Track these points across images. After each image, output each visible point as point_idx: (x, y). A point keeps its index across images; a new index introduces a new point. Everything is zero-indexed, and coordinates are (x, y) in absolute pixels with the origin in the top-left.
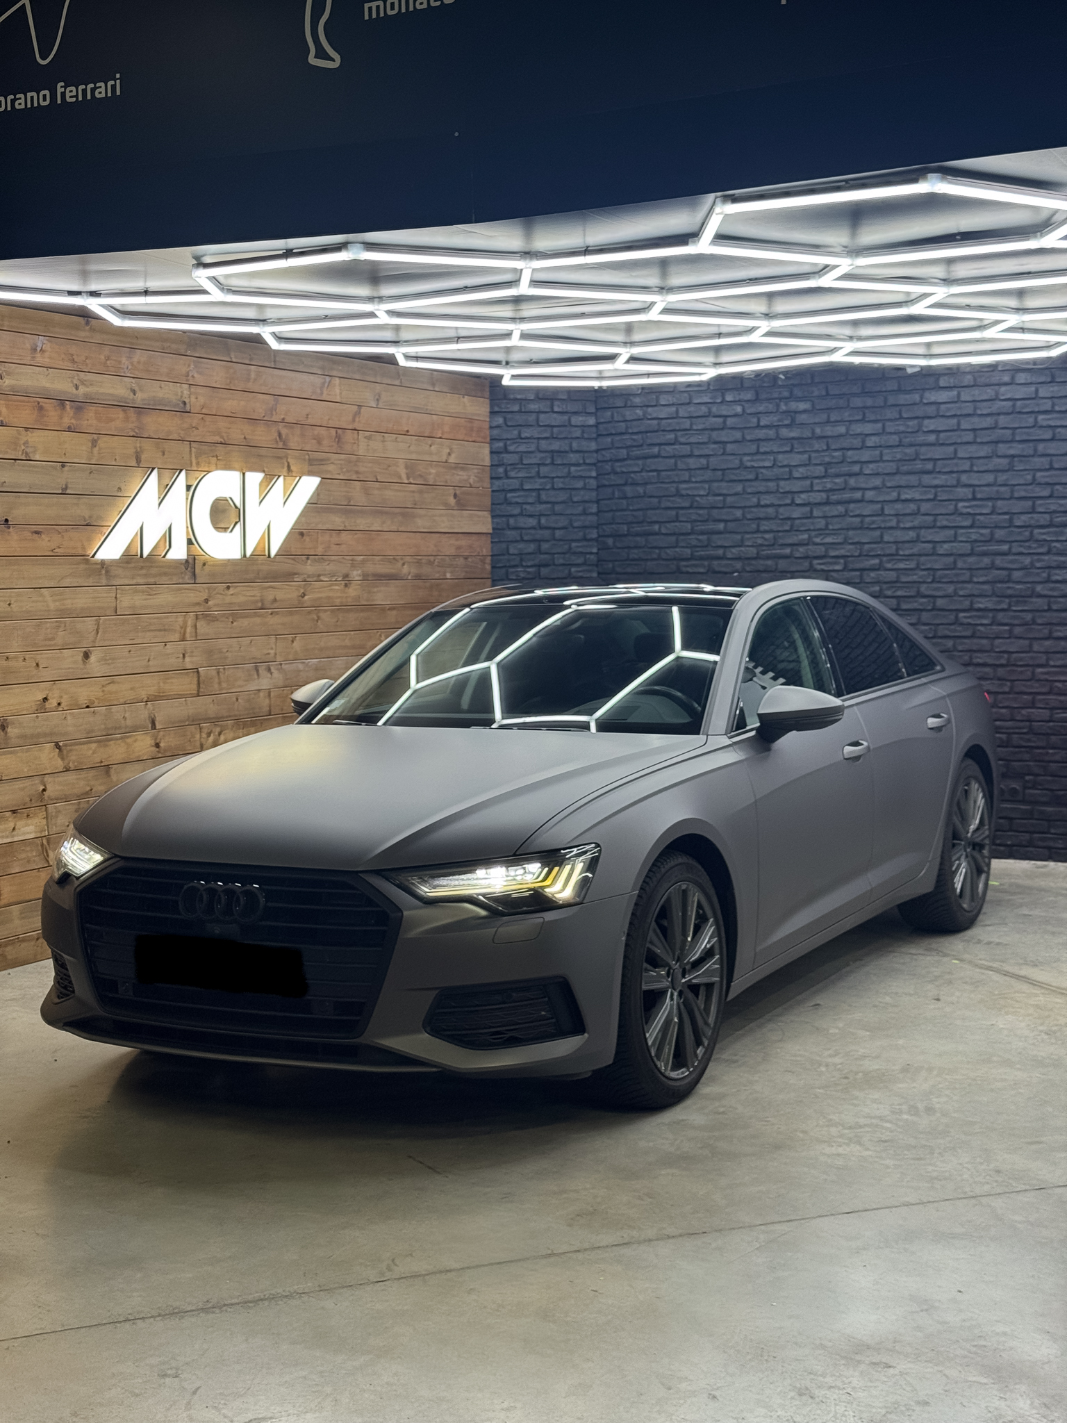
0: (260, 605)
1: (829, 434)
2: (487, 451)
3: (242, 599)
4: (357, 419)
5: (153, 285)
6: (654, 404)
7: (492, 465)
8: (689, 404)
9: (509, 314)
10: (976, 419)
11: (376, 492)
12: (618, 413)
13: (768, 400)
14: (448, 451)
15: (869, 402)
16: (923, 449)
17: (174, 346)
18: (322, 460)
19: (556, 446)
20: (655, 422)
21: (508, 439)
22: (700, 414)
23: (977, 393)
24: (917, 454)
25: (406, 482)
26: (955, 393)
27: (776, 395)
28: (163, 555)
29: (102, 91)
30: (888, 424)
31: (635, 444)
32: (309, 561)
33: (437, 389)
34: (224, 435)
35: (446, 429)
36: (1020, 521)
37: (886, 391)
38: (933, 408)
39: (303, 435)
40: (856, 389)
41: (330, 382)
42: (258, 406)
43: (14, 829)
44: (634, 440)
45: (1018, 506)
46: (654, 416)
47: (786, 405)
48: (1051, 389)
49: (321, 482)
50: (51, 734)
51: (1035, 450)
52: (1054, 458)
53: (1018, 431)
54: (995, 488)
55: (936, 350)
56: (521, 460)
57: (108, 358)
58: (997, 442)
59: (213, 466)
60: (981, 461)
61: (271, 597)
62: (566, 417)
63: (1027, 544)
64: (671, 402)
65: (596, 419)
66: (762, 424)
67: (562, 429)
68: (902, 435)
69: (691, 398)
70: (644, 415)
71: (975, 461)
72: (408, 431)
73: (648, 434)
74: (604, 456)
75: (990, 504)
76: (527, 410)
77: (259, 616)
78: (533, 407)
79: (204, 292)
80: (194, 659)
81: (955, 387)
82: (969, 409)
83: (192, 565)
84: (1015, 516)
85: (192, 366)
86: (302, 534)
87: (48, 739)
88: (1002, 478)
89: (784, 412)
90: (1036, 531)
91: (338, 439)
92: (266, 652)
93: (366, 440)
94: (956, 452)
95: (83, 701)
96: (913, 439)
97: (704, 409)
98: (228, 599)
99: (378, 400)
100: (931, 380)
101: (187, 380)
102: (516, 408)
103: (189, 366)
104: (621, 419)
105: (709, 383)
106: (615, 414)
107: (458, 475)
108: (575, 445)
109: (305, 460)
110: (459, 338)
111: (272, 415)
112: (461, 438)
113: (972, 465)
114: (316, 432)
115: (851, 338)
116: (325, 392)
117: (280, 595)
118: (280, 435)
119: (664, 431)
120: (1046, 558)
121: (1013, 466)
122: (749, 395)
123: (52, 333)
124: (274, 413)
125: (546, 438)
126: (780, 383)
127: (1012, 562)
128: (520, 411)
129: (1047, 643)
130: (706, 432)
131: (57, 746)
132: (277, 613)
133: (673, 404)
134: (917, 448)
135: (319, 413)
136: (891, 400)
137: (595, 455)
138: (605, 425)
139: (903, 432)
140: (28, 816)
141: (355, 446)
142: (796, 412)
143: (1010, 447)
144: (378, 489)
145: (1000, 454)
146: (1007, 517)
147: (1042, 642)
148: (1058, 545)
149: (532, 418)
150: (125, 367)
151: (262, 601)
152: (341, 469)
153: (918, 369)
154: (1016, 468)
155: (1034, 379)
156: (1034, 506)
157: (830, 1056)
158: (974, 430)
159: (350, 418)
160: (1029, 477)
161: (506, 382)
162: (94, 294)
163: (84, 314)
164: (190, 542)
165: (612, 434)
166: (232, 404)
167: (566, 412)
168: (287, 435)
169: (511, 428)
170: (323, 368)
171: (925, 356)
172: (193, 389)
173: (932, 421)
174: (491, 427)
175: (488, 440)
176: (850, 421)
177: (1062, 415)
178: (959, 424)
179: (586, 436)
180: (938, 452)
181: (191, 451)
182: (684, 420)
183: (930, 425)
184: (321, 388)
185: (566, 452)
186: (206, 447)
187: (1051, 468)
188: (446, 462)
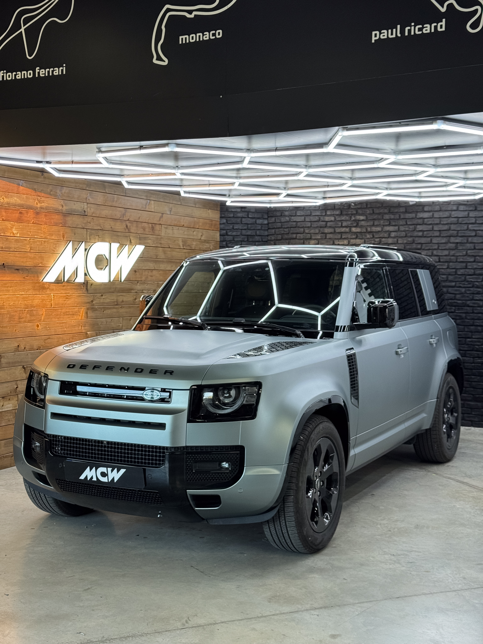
0: (116, 303)
1: (374, 231)
2: (218, 234)
3: (108, 300)
4: (161, 220)
5: (76, 159)
6: (294, 215)
7: (220, 241)
8: (310, 215)
9: (235, 175)
10: (441, 226)
11: (169, 253)
12: (278, 218)
13: (347, 215)
14: (201, 234)
15: (392, 217)
16: (417, 239)
17: (81, 186)
18: (145, 238)
19: (249, 233)
20: (295, 223)
21: (228, 229)
22: (315, 220)
23: (441, 214)
24: (414, 241)
25: (182, 248)
26: (431, 214)
27: (350, 213)
28: (73, 280)
29: (57, 71)
30: (401, 227)
31: (285, 233)
32: (138, 284)
33: (197, 206)
34: (102, 226)
35: (201, 224)
36: (460, 272)
37: (400, 212)
38: (422, 220)
39: (137, 227)
40: (386, 211)
41: (150, 202)
42: (118, 213)
43: (3, 405)
44: (285, 231)
45: (459, 266)
46: (294, 220)
47: (354, 217)
48: (475, 213)
49: (145, 248)
50: (21, 362)
51: (467, 240)
52: (476, 245)
53: (460, 232)
54: (449, 257)
55: (423, 195)
56: (234, 239)
57: (51, 191)
58: (450, 236)
59: (97, 240)
60: (442, 245)
61: (121, 300)
62: (254, 220)
63: (463, 283)
64: (302, 215)
65: (268, 221)
66: (343, 225)
67: (253, 225)
68: (407, 232)
69: (311, 213)
70: (290, 220)
71: (440, 245)
72: (183, 225)
73: (292, 229)
74: (271, 238)
75: (446, 264)
76: (237, 216)
77: (115, 308)
78: (240, 215)
79: (100, 163)
80: (86, 328)
81: (431, 211)
82: (437, 221)
83: (86, 284)
84: (458, 270)
85: (89, 195)
86: (135, 271)
87: (20, 364)
88: (452, 252)
89: (354, 220)
90: (468, 277)
91: (153, 228)
92: (118, 325)
93: (165, 229)
94: (431, 240)
95: (35, 347)
96: (412, 234)
97: (317, 218)
98: (102, 301)
99: (171, 211)
100: (421, 208)
101: (86, 201)
102: (232, 215)
103: (87, 194)
104: (279, 221)
105: (319, 206)
106: (277, 219)
107: (205, 245)
108: (258, 233)
109: (137, 238)
110: (210, 184)
111: (124, 217)
112: (207, 229)
113: (438, 247)
114: (143, 225)
115: (387, 189)
116: (147, 207)
117: (125, 299)
118: (127, 226)
119: (299, 227)
120: (472, 289)
121: (458, 247)
122: (338, 212)
123: (26, 179)
124: (125, 216)
125: (245, 229)
126: (352, 207)
127: (456, 290)
128: (234, 217)
129: (472, 327)
130: (318, 228)
131: (24, 367)
132: (124, 307)
133: (303, 216)
134: (414, 238)
135: (145, 216)
136: (402, 217)
137: (267, 237)
138: (272, 224)
139: (408, 231)
140: (9, 399)
141: (160, 231)
142: (359, 220)
143: (456, 239)
144: (170, 251)
145: (451, 242)
146: (454, 270)
147: (470, 327)
148: (477, 283)
149: (239, 220)
150: (59, 195)
151: (117, 302)
152: (154, 242)
153: (415, 203)
154: (459, 248)
155: (467, 209)
156: (466, 266)
157: (381, 520)
158: (440, 231)
159: (158, 219)
160: (465, 253)
161: (228, 204)
162: (48, 162)
163: (43, 171)
164: (85, 275)
165: (274, 228)
166: (106, 212)
167: (254, 218)
168: (130, 226)
169: (229, 225)
170: (147, 196)
171: (418, 197)
172: (89, 205)
173: (421, 226)
174: (220, 224)
175: (219, 230)
176: (383, 225)
177: (480, 225)
178: (433, 228)
179: (263, 228)
180: (423, 240)
181: (87, 233)
182: (308, 223)
183: (420, 228)
184: (146, 205)
185: (254, 236)
186: (94, 232)
187: (475, 249)
188: (200, 239)
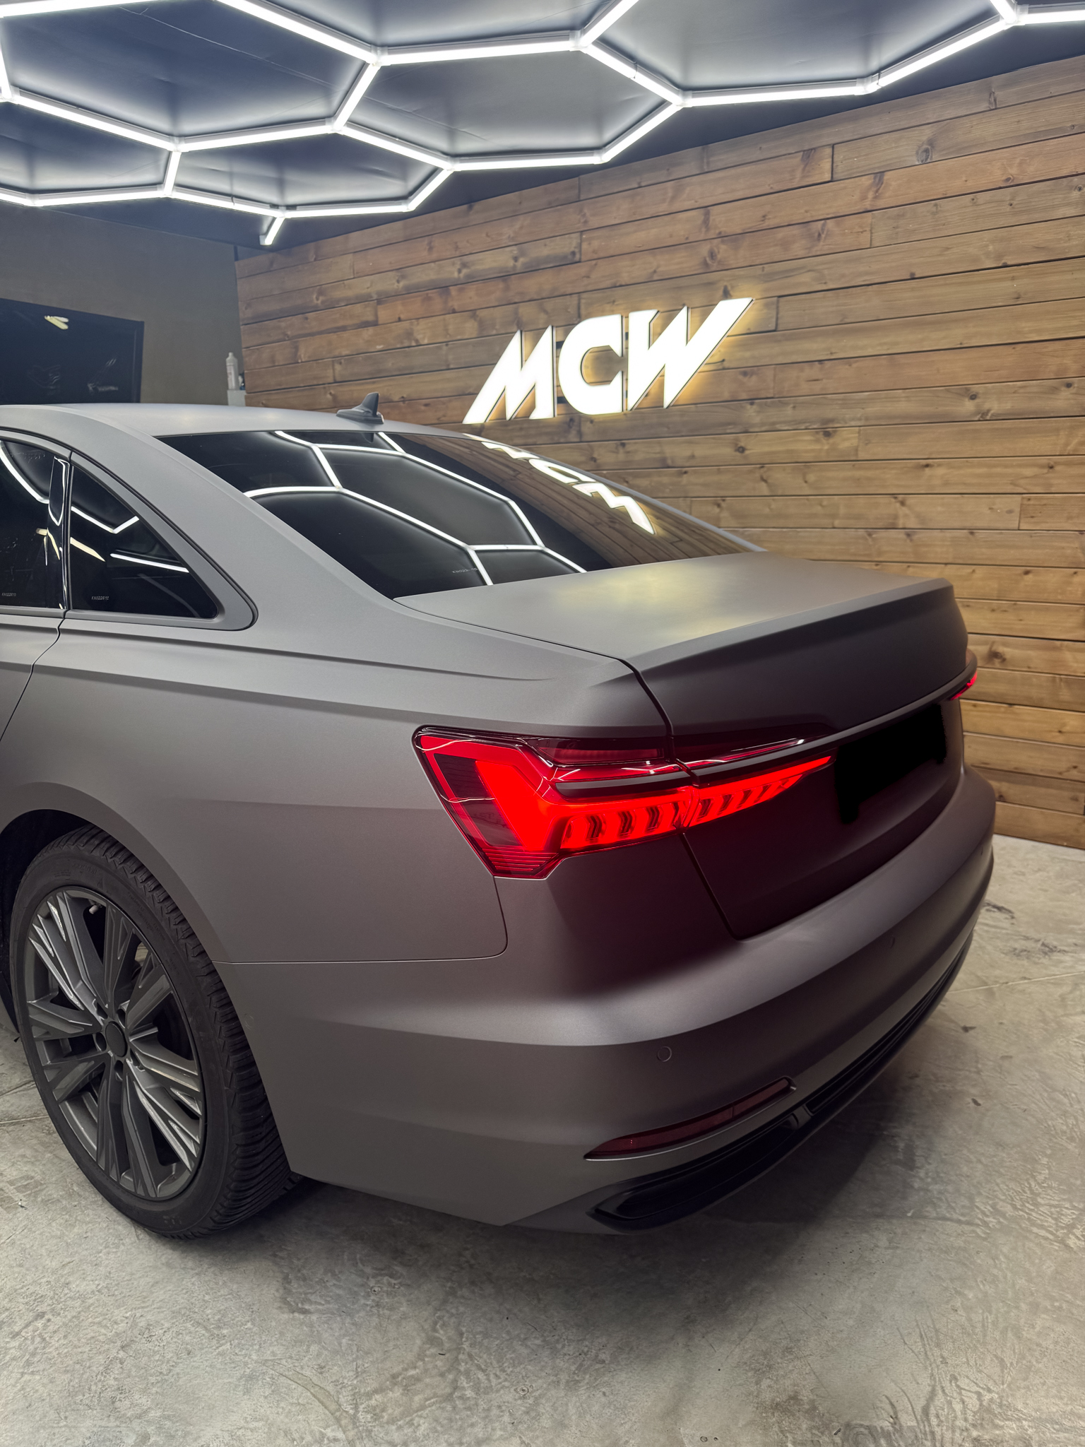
3: (641, 457)
4: (870, 196)
18: (788, 272)
28: (527, 415)
32: (755, 406)
34: (625, 275)
39: (755, 246)
42: (681, 228)
61: (686, 454)
77: (666, 476)
93: (889, 223)
98: (621, 458)
99: (926, 151)
101: (577, 228)
109: (754, 278)
111: (703, 233)
114: (781, 237)
116: (800, 175)
117: (701, 451)
118: (712, 255)
132: (695, 472)
135: (789, 208)
141: (866, 235)
144: (916, 289)
152: (830, 275)
159: (855, 198)
164: (557, 401)
166: (637, 237)
168: (726, 252)
172: (584, 236)
181: (580, 303)
